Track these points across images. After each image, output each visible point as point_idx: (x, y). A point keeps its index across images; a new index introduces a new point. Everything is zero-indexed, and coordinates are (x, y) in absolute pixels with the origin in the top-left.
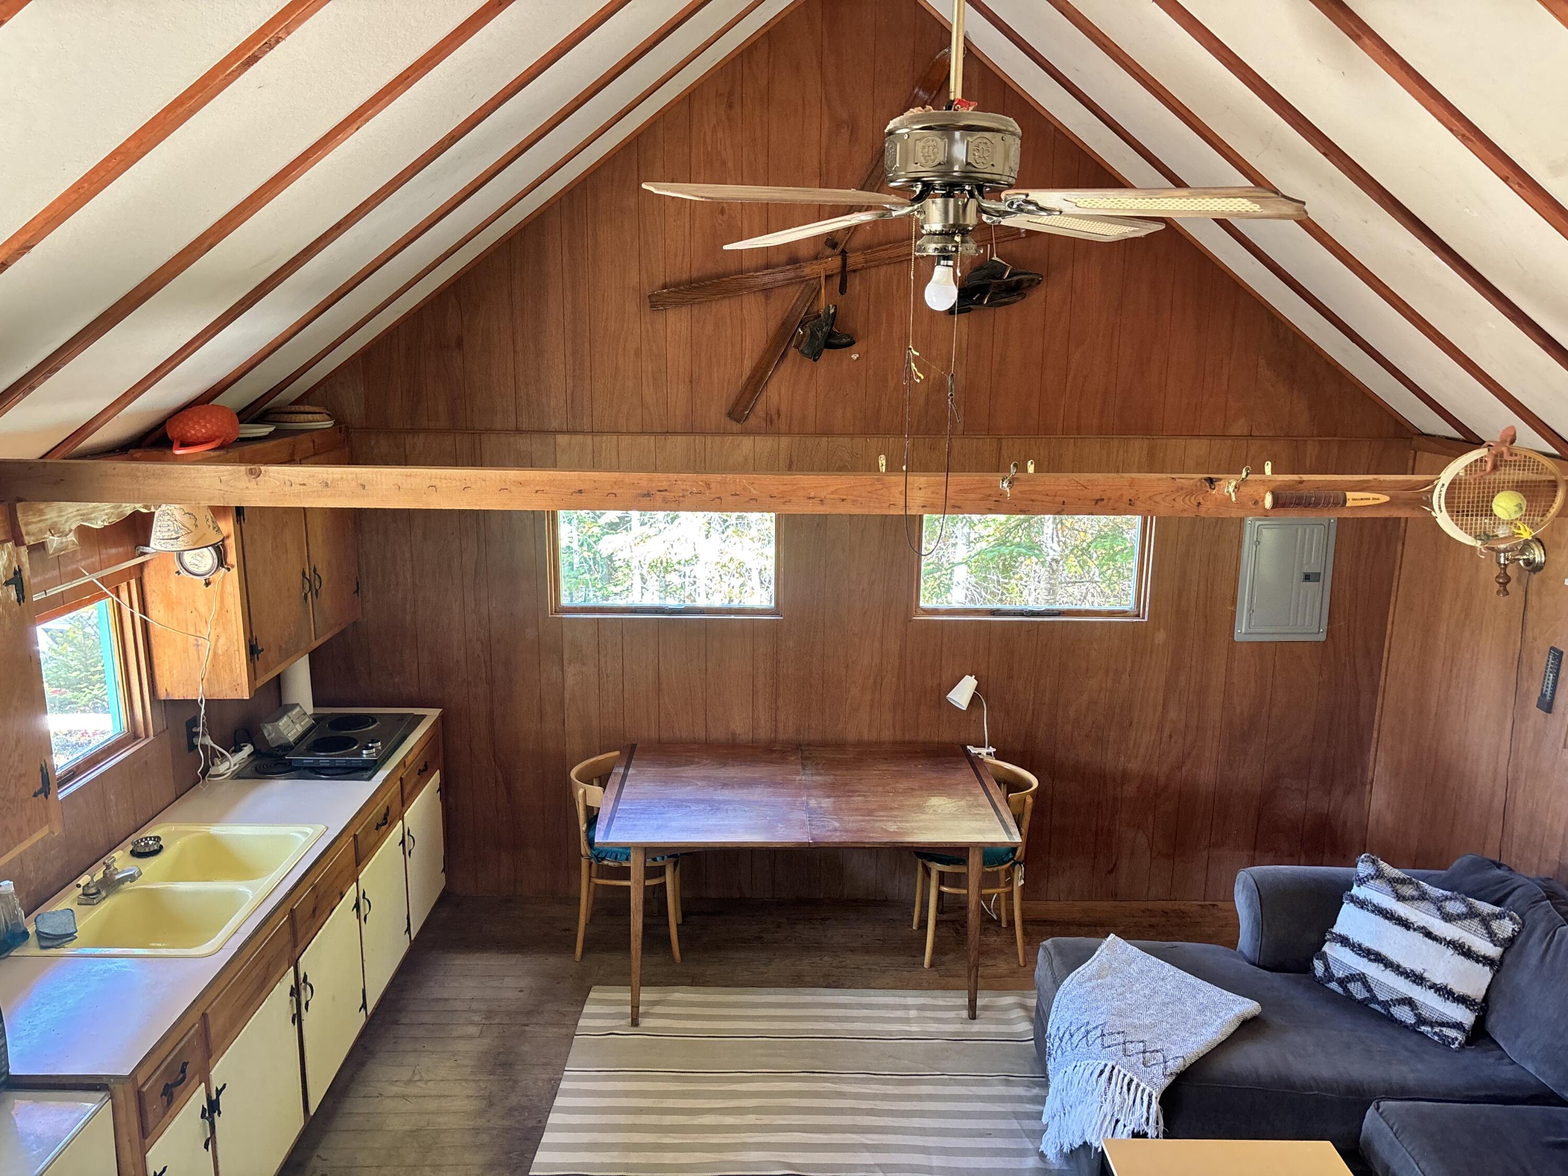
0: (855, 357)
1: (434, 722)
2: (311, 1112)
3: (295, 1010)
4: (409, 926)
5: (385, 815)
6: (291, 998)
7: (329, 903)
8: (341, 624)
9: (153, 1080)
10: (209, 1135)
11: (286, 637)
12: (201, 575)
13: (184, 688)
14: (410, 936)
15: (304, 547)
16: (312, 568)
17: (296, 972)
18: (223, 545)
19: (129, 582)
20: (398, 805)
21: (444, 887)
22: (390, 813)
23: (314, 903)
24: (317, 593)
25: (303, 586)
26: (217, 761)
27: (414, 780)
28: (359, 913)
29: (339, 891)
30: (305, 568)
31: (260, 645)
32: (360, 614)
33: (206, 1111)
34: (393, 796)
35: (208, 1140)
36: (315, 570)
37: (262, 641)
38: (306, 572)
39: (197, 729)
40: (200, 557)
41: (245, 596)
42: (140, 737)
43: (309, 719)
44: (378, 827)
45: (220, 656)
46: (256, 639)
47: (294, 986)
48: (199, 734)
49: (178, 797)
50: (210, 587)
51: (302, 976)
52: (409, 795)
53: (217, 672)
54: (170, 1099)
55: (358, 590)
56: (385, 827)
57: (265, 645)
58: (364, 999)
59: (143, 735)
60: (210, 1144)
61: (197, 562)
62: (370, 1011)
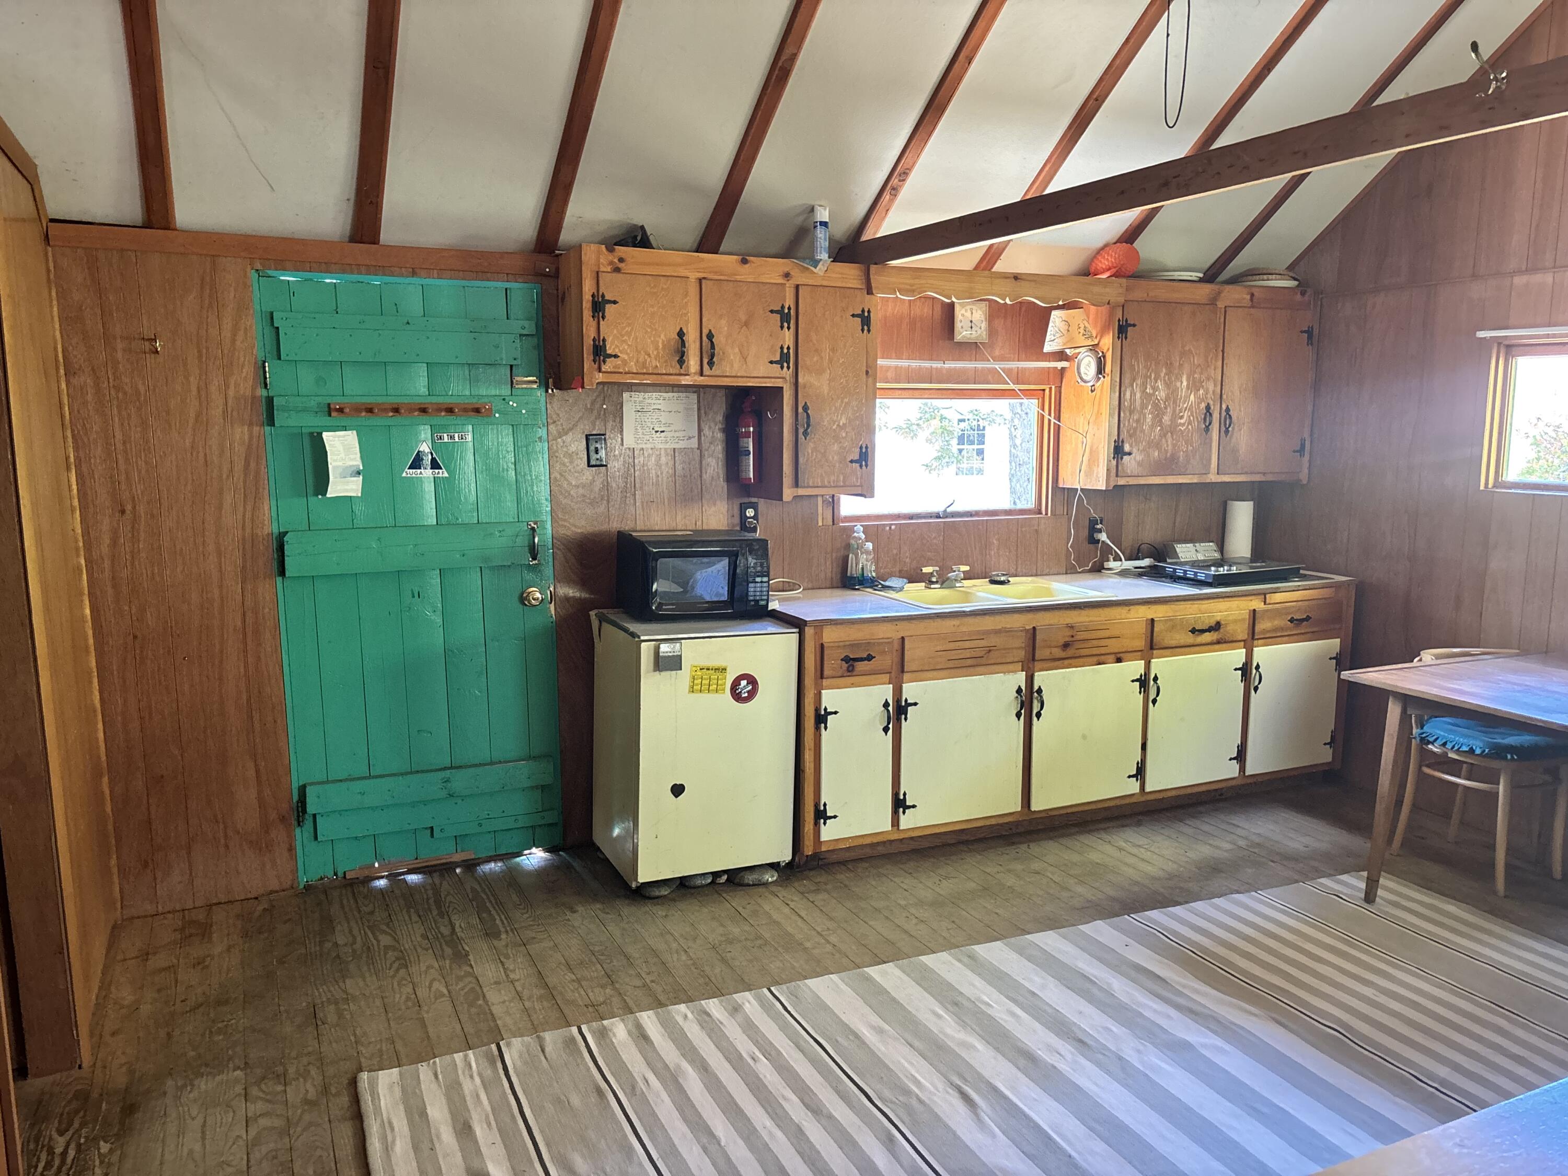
1: (1338, 586)
2: (1033, 808)
3: (1021, 709)
4: (1241, 756)
5: (1211, 627)
6: (1016, 695)
7: (1094, 653)
8: (1264, 474)
9: (836, 644)
10: (891, 726)
11: (1169, 455)
12: (1089, 382)
13: (1072, 478)
14: (1242, 769)
15: (1215, 385)
16: (1224, 407)
17: (1030, 680)
18: (1104, 357)
19: (1051, 389)
20: (1241, 632)
21: (1330, 763)
22: (1222, 630)
23: (1067, 639)
24: (1227, 431)
25: (1205, 419)
26: (1111, 558)
27: (1277, 623)
28: (1144, 692)
29: (1115, 653)
30: (1211, 403)
31: (1127, 448)
32: (1304, 476)
33: (889, 705)
34: (1231, 618)
35: (889, 729)
36: (1228, 410)
37: (1131, 446)
38: (1212, 407)
39: (1099, 526)
40: (1088, 366)
41: (1117, 403)
42: (1041, 513)
43: (1217, 555)
44: (1193, 631)
45: (1093, 453)
46: (1123, 442)
47: (1023, 688)
48: (1100, 531)
49: (1066, 573)
50: (1094, 393)
51: (1036, 688)
52: (1264, 631)
53: (1090, 465)
54: (851, 668)
55: (1301, 451)
56: (1207, 637)
57: (1135, 451)
58: (1140, 773)
59: (1044, 513)
60: (890, 732)
61: (1087, 372)
62: (1148, 788)
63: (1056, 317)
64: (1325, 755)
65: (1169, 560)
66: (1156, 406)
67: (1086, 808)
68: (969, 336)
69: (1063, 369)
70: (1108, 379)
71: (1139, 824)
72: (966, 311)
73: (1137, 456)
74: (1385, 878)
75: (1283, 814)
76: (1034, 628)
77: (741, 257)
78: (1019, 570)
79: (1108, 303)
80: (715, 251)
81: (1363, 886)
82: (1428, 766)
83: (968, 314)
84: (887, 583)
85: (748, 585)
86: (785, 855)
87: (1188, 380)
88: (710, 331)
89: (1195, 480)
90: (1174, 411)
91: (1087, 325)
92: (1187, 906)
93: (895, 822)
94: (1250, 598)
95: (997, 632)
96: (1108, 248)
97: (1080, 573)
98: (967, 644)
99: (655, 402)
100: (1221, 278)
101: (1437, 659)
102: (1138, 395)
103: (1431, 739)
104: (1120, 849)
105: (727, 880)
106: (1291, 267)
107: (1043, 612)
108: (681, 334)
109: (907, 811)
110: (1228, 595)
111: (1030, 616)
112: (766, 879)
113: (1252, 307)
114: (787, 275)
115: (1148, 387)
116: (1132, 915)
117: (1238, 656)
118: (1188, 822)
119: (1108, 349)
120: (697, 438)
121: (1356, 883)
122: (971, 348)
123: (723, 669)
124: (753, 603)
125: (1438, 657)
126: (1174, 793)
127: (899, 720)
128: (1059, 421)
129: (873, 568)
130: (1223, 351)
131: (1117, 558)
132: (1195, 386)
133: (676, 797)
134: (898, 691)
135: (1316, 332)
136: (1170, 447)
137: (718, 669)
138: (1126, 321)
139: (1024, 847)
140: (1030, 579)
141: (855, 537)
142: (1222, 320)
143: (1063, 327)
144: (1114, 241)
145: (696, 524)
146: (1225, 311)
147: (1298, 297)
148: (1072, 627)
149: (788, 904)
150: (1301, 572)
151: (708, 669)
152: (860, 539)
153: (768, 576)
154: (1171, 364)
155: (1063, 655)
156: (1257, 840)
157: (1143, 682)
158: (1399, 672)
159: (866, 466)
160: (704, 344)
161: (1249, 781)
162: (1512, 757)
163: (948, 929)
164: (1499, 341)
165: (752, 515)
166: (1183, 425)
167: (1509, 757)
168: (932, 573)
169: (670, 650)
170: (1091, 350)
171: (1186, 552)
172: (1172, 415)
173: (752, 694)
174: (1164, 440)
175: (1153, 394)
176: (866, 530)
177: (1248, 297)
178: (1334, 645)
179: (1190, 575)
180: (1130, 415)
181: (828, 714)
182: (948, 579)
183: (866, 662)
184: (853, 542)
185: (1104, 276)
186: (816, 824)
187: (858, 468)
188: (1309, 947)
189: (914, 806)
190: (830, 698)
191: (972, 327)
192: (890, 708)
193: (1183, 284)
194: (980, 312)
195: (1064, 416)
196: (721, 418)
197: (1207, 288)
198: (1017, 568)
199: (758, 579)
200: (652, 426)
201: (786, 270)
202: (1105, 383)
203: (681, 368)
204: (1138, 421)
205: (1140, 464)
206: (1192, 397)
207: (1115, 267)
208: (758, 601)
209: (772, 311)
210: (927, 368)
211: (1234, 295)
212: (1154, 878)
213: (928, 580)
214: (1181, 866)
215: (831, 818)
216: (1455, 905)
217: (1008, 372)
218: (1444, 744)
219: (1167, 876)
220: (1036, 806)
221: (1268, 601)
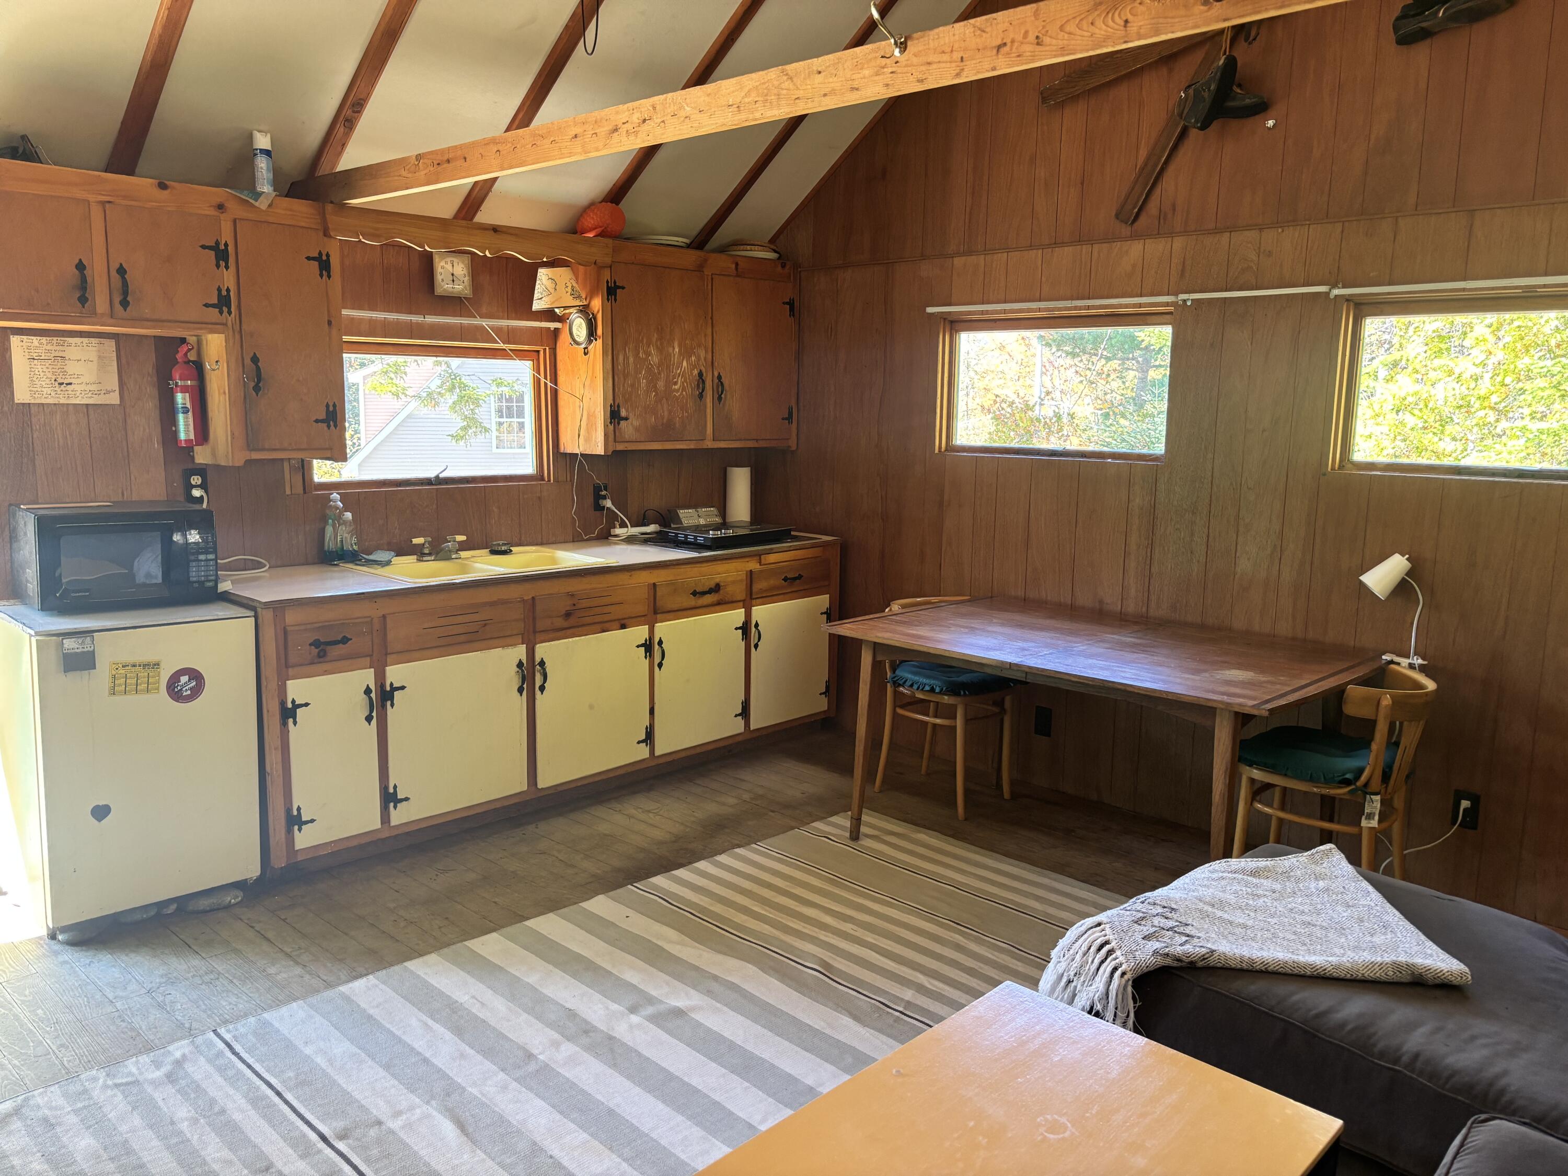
0: (1271, 123)
1: (825, 545)
2: (540, 786)
3: (523, 683)
4: (745, 712)
5: (711, 589)
6: (518, 669)
7: (596, 621)
8: (757, 440)
9: (302, 627)
10: (374, 714)
11: (665, 421)
12: (581, 344)
13: (571, 444)
14: (747, 724)
15: (706, 352)
16: (716, 374)
17: (531, 653)
18: (595, 318)
19: (545, 350)
20: (739, 591)
21: (825, 712)
22: (721, 592)
23: (568, 608)
24: (720, 398)
25: (698, 385)
26: (617, 524)
27: (772, 582)
28: (650, 656)
29: (618, 620)
30: (704, 370)
31: (623, 413)
32: (793, 444)
33: (371, 691)
34: (730, 579)
35: (372, 717)
36: (719, 377)
37: (627, 411)
38: (704, 374)
39: (604, 493)
40: (580, 328)
41: (611, 366)
42: (543, 479)
43: (718, 520)
44: (694, 593)
45: (591, 416)
46: (618, 406)
47: (524, 662)
48: (604, 498)
49: (573, 541)
50: (587, 356)
51: (538, 660)
52: (762, 591)
53: (588, 431)
54: (322, 654)
55: (789, 418)
56: (708, 599)
57: (631, 416)
58: (649, 737)
59: (546, 479)
60: (374, 722)
61: (579, 333)
62: (658, 752)
63: (543, 274)
64: (822, 704)
65: (673, 526)
66: (649, 370)
67: (597, 779)
68: (451, 290)
69: (557, 330)
70: (600, 342)
71: (650, 789)
72: (446, 263)
73: (634, 421)
74: (868, 815)
75: (785, 765)
76: (533, 598)
77: (158, 181)
78: (523, 539)
79: (595, 263)
80: (131, 172)
81: (848, 824)
82: (902, 707)
83: (449, 267)
84: (371, 557)
85: (188, 564)
86: (252, 870)
87: (680, 346)
88: (121, 264)
89: (692, 446)
90: (668, 376)
91: (575, 285)
92: (690, 866)
93: (385, 817)
94: (747, 559)
95: (493, 604)
96: (593, 207)
97: (587, 540)
98: (460, 619)
99: (58, 348)
100: (708, 247)
101: (903, 608)
102: (631, 360)
103: (901, 683)
104: (630, 817)
105: (177, 909)
106: (773, 241)
107: (541, 582)
108: (80, 266)
109: (398, 805)
110: (725, 557)
111: (527, 586)
112: (227, 901)
113: (737, 276)
114: (221, 207)
115: (641, 352)
116: (634, 884)
117: (738, 616)
118: (698, 782)
119: (598, 312)
120: (117, 392)
121: (843, 821)
122: (453, 304)
123: (155, 665)
124: (196, 585)
125: (904, 606)
126: (683, 755)
127: (384, 706)
128: (556, 385)
129: (354, 540)
130: (712, 318)
131: (623, 525)
132: (687, 352)
133: (99, 820)
134: (380, 677)
135: (796, 304)
136: (666, 413)
137: (148, 665)
138: (615, 282)
139: (531, 828)
140: (534, 548)
141: (331, 506)
142: (710, 287)
143: (549, 284)
144: (600, 200)
145: (123, 495)
146: (712, 279)
147: (779, 269)
148: (572, 595)
149: (252, 927)
150: (793, 533)
151: (134, 666)
152: (337, 508)
153: (215, 551)
154: (662, 328)
155: (566, 624)
156: (760, 791)
157: (648, 647)
158: (871, 623)
159: (336, 426)
160: (112, 280)
161: (755, 735)
162: (965, 693)
163: (440, 928)
164: (944, 317)
165: (199, 482)
166: (677, 391)
167: (962, 693)
168: (424, 544)
169: (77, 646)
170: (581, 311)
171: (689, 517)
172: (666, 381)
173: (197, 691)
174: (659, 406)
175: (646, 359)
176: (343, 498)
177: (734, 266)
178: (823, 601)
179: (691, 539)
180: (625, 379)
181: (296, 706)
182: (442, 550)
183: (341, 645)
184: (328, 512)
185: (591, 235)
186: (289, 831)
187: (326, 428)
188: (798, 891)
189: (407, 799)
190: (296, 689)
191: (453, 281)
192: (373, 695)
193: (670, 248)
194: (461, 265)
195: (561, 378)
196: (150, 370)
197: (693, 256)
198: (521, 537)
199: (202, 557)
200: (54, 377)
201: (218, 200)
202: (597, 346)
203: (84, 307)
204: (633, 386)
205: (637, 429)
206: (685, 364)
207: (601, 227)
208: (203, 582)
209: (203, 247)
210: (406, 322)
211: (722, 262)
212: (661, 843)
213: (419, 553)
214: (687, 826)
215: (307, 822)
216: (924, 833)
217: (498, 330)
218: (912, 686)
219: (674, 839)
220: (541, 785)
221: (763, 562)
